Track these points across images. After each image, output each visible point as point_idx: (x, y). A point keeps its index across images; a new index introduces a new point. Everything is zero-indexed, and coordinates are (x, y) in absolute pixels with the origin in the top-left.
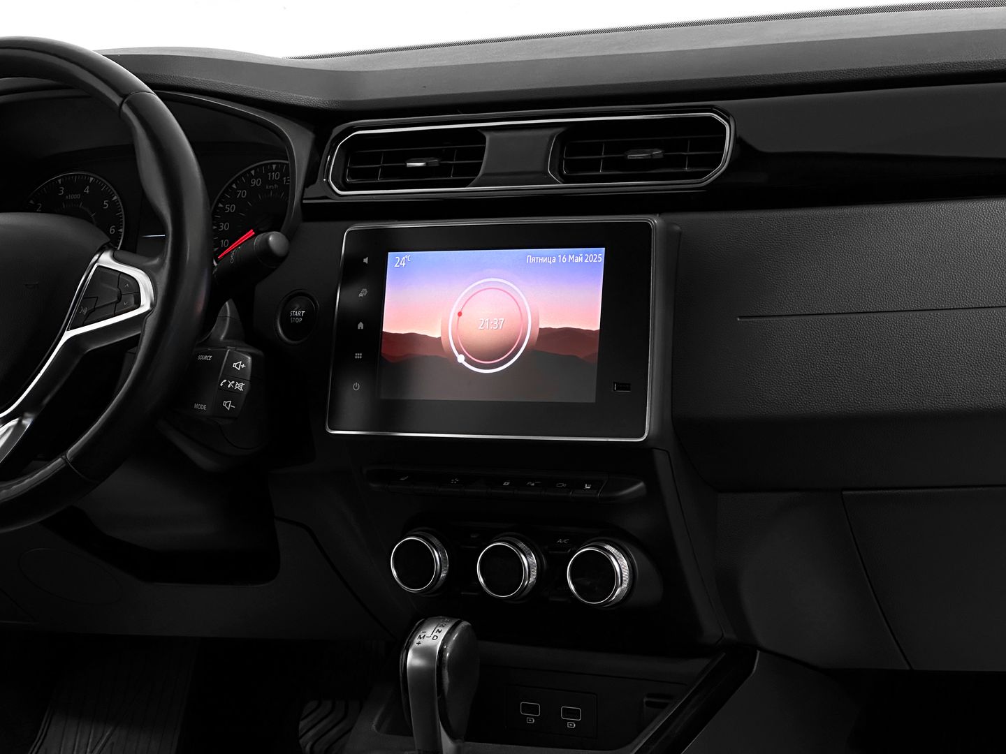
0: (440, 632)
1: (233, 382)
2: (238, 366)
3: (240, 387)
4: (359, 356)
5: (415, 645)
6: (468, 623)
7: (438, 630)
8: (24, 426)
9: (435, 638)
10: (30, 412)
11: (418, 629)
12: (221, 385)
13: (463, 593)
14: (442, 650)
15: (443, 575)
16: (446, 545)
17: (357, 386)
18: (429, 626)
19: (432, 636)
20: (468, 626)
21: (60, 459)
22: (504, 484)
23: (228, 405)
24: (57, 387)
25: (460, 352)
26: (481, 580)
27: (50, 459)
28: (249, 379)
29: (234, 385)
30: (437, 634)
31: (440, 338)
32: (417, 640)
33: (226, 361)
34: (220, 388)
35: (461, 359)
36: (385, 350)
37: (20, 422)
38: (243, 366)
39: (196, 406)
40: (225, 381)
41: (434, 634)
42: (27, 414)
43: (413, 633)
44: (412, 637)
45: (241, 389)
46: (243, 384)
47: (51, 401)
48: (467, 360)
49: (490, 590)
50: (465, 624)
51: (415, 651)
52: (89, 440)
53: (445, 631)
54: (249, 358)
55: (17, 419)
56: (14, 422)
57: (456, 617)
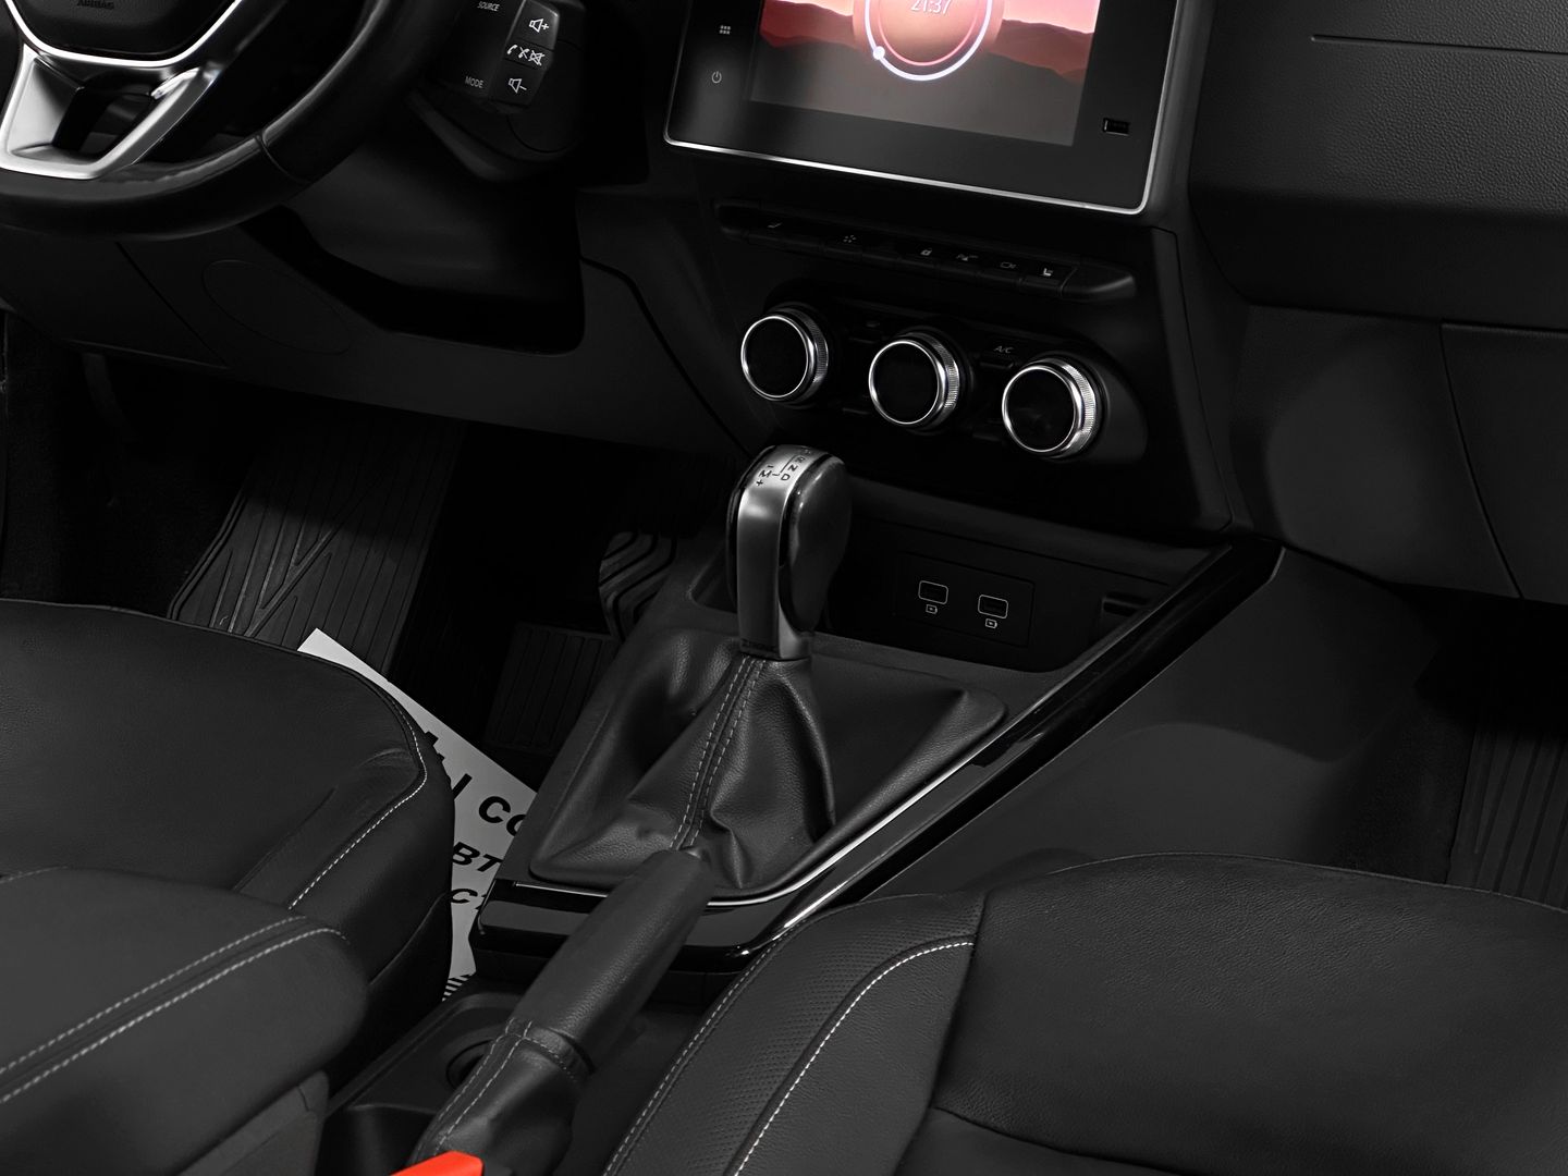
0: (794, 469)
1: (527, 50)
2: (537, 25)
3: (537, 58)
4: (725, 30)
5: (754, 484)
6: (842, 462)
7: (792, 466)
8: (206, 82)
9: (786, 477)
10: (217, 59)
11: (762, 460)
12: (509, 52)
13: (845, 410)
14: (793, 498)
15: (817, 379)
16: (828, 333)
17: (717, 77)
18: (783, 454)
19: (782, 474)
20: (839, 464)
21: (252, 141)
22: (923, 253)
23: (516, 84)
24: (259, 28)
25: (879, 43)
26: (873, 394)
27: (245, 136)
28: (552, 48)
29: (528, 54)
30: (790, 472)
31: (851, 18)
32: (758, 477)
33: (521, 15)
34: (507, 58)
35: (879, 54)
36: (767, 25)
37: (200, 75)
38: (545, 27)
39: (468, 80)
40: (515, 46)
41: (785, 471)
42: (211, 64)
43: (757, 463)
44: (752, 472)
45: (538, 63)
46: (541, 55)
47: (248, 48)
48: (889, 57)
49: (885, 410)
50: (834, 461)
51: (753, 493)
52: (308, 108)
53: (802, 468)
54: (556, 15)
55: (196, 69)
56: (192, 73)
57: (825, 450)
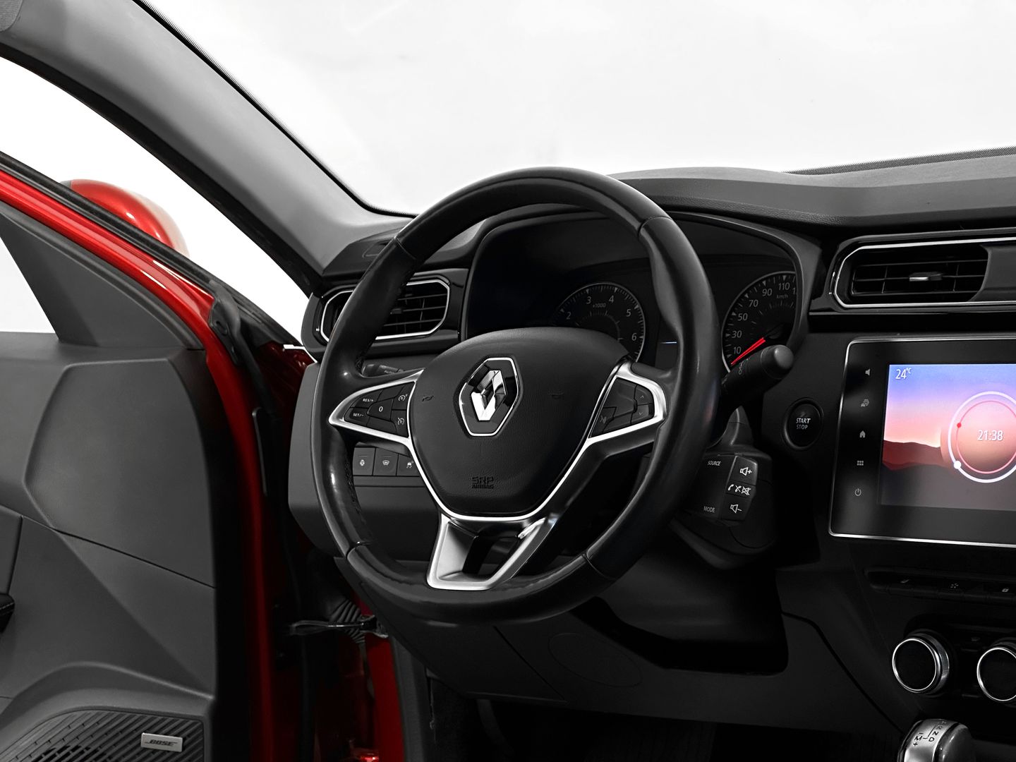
0: (936, 734)
1: (740, 487)
2: (746, 471)
3: (746, 491)
4: (860, 463)
5: (912, 745)
6: (965, 727)
7: (935, 732)
8: (550, 526)
9: (932, 739)
10: (555, 512)
11: (915, 730)
12: (729, 489)
13: (963, 695)
14: (938, 752)
15: (943, 677)
16: (947, 646)
17: (858, 492)
18: (926, 727)
19: (929, 738)
20: (965, 729)
21: (581, 557)
22: (1003, 591)
23: (735, 508)
24: (579, 491)
26: (981, 683)
27: (575, 555)
28: (755, 484)
29: (741, 489)
30: (934, 735)
31: (939, 448)
32: (914, 741)
33: (734, 467)
34: (728, 493)
35: (958, 467)
36: (886, 458)
37: (546, 522)
38: (750, 472)
39: (706, 509)
40: (732, 485)
41: (930, 736)
42: (552, 515)
43: (911, 733)
44: (910, 738)
45: (748, 494)
46: (749, 489)
47: (573, 503)
48: (966, 469)
49: (989, 693)
50: (961, 727)
51: (912, 751)
52: (612, 535)
53: (941, 733)
54: (755, 464)
55: (544, 519)
56: (541, 521)
57: (955, 721)
